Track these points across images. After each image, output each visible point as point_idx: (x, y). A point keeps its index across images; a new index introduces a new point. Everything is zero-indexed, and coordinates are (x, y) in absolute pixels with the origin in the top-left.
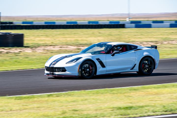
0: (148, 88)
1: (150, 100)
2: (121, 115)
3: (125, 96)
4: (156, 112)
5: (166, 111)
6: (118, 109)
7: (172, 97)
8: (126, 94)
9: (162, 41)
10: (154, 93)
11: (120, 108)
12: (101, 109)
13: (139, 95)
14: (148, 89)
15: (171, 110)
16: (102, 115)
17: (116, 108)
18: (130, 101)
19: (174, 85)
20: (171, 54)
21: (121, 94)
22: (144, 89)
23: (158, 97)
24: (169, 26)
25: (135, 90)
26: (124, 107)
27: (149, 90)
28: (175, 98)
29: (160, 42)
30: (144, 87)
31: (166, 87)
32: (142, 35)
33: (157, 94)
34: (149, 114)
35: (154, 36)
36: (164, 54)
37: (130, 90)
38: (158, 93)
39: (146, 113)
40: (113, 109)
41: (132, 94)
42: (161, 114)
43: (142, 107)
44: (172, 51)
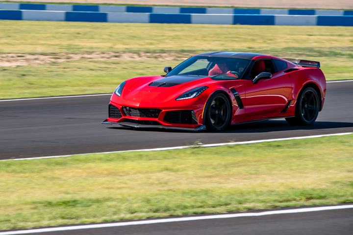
0: (86, 161)
1: (104, 186)
2: (63, 218)
3: (44, 177)
4: (136, 212)
5: (156, 211)
6: (46, 206)
7: (151, 181)
8: (44, 174)
9: (67, 53)
10: (105, 172)
11: (49, 204)
12: (9, 206)
13: (74, 176)
14: (87, 163)
15: (167, 209)
16: (20, 219)
17: (40, 203)
18: (63, 189)
19: (141, 156)
20: (95, 84)
21: (34, 174)
22: (78, 162)
23: (120, 181)
24: (63, 17)
25: (57, 164)
26: (58, 202)
27: (91, 165)
28: (157, 182)
29: (64, 56)
30: (76, 158)
31: (125, 159)
32: (10, 38)
33: (111, 174)
34: (122, 216)
35: (39, 39)
36: (80, 83)
37: (48, 164)
38: (113, 173)
39: (115, 213)
40: (35, 205)
41: (58, 172)
42: (148, 217)
43: (98, 201)
44: (97, 76)
